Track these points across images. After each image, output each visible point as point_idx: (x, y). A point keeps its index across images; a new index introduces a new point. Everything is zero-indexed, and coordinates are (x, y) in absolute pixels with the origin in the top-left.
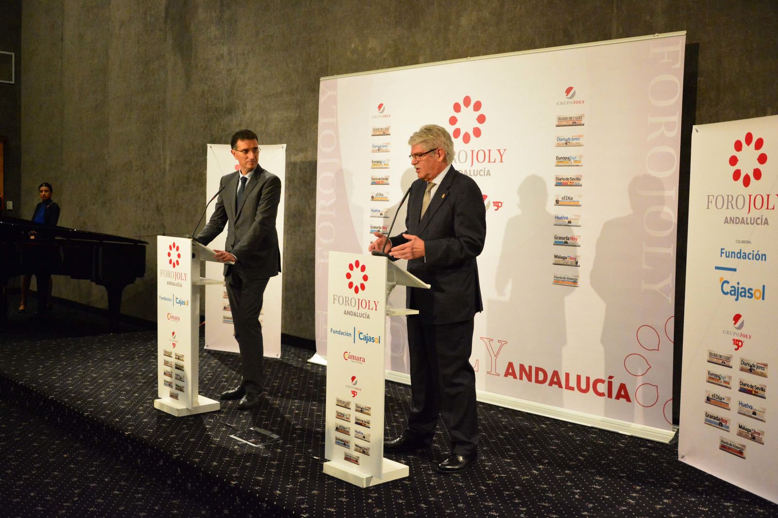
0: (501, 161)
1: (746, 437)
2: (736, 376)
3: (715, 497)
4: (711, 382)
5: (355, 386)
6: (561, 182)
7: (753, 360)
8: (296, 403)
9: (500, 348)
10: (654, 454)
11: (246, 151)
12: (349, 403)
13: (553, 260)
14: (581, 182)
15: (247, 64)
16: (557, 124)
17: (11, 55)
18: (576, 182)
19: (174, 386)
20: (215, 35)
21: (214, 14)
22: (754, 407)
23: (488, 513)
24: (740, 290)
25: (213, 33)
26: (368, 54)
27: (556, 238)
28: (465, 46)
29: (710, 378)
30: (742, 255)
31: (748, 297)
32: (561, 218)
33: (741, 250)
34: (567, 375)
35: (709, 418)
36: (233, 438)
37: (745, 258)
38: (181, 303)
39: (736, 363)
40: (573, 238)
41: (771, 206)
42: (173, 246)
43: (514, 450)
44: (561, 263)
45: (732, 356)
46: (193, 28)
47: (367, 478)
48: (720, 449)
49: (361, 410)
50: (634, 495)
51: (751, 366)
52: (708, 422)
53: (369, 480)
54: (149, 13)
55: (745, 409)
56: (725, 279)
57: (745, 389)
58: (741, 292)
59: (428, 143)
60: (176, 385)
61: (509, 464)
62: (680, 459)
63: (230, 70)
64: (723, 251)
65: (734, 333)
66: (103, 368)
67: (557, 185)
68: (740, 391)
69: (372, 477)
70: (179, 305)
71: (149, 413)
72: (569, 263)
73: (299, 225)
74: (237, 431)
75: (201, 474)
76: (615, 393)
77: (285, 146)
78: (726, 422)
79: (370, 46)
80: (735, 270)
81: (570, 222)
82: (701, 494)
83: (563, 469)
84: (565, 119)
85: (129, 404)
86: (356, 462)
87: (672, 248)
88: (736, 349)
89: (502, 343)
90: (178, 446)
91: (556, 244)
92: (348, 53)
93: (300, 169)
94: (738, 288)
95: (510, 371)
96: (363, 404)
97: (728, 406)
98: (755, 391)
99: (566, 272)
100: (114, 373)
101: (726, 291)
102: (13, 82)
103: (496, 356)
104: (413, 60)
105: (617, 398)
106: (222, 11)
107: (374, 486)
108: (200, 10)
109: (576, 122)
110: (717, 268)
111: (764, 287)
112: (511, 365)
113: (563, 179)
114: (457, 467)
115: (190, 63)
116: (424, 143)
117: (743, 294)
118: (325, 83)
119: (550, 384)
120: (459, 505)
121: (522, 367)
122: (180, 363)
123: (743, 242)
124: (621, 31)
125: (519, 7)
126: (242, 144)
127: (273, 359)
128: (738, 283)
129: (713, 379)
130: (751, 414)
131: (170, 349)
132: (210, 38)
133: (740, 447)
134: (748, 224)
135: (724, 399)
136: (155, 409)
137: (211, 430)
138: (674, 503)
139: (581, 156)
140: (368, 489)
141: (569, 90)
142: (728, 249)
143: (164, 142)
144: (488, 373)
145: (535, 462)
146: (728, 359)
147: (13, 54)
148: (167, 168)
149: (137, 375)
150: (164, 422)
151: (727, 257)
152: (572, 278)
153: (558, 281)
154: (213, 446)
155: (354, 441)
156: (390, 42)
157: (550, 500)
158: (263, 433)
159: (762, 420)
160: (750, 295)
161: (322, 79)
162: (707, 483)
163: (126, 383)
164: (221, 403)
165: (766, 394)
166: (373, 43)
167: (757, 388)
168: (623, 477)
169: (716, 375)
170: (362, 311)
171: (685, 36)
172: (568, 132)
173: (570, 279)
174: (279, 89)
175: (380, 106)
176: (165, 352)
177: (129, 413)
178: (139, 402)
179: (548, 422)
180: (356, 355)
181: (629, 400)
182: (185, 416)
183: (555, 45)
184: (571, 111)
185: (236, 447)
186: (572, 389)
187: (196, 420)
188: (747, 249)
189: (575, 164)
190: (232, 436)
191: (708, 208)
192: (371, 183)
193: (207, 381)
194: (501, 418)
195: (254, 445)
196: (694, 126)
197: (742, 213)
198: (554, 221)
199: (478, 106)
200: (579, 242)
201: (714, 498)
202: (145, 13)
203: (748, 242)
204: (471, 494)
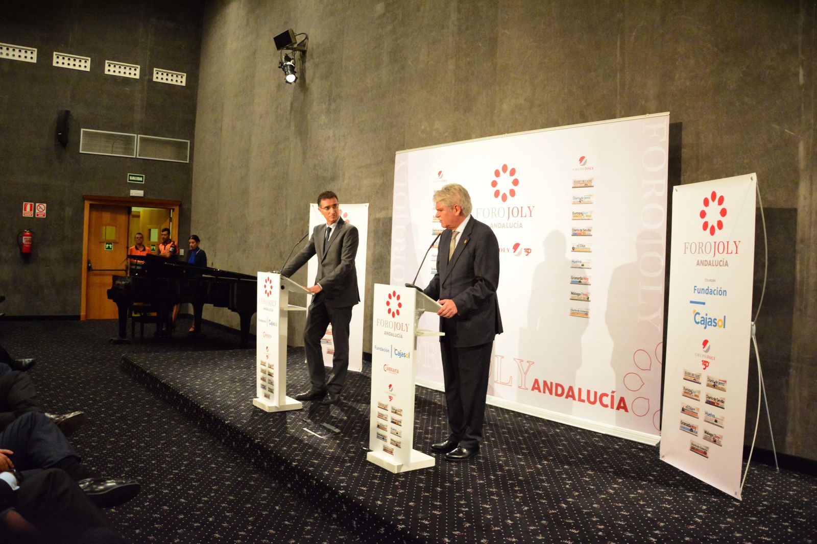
0: (531, 216)
1: (709, 440)
2: (704, 390)
3: (681, 488)
4: (686, 396)
5: (391, 392)
6: (576, 233)
7: (716, 378)
8: (363, 406)
9: (529, 367)
10: (641, 454)
11: (328, 208)
12: (386, 406)
13: (570, 296)
14: (591, 233)
15: (346, 143)
16: (573, 186)
17: (187, 143)
18: (587, 233)
19: (267, 389)
20: (324, 122)
21: (324, 107)
22: (716, 416)
23: (489, 497)
24: (708, 320)
25: (323, 121)
26: (434, 133)
27: (572, 278)
28: (506, 126)
29: (685, 392)
30: (709, 292)
31: (714, 326)
32: (576, 262)
33: (708, 287)
34: (580, 390)
35: (683, 425)
36: (305, 431)
37: (712, 294)
38: (272, 324)
39: (703, 380)
40: (585, 279)
41: (729, 252)
42: (268, 280)
43: (527, 449)
44: (576, 298)
45: (701, 374)
46: (309, 117)
47: (398, 466)
48: (691, 450)
49: (395, 412)
50: (615, 486)
51: (714, 383)
52: (682, 429)
53: (400, 467)
54: (279, 108)
55: (710, 418)
56: (697, 311)
57: (710, 401)
58: (709, 322)
59: (446, 201)
60: (269, 388)
61: (520, 460)
62: (661, 458)
63: (334, 148)
64: (696, 288)
65: (703, 355)
66: (225, 374)
67: (573, 235)
68: (706, 403)
69: (402, 465)
70: (271, 325)
71: (248, 408)
72: (582, 299)
73: (381, 267)
74: (310, 425)
75: (273, 456)
76: (616, 405)
77: (368, 204)
78: (695, 428)
79: (435, 127)
80: (704, 303)
81: (583, 265)
82: (670, 486)
83: (563, 464)
84: (579, 182)
85: (235, 401)
86: (391, 452)
87: (661, 287)
88: (704, 369)
89: (531, 363)
90: (261, 434)
91: (572, 283)
92: (420, 133)
93: (383, 224)
94: (706, 318)
95: (536, 386)
96: (397, 407)
97: (697, 415)
98: (717, 403)
99: (579, 306)
100: (232, 378)
101: (697, 321)
102: (188, 162)
103: (525, 374)
104: (467, 137)
105: (618, 408)
106: (330, 104)
107: (404, 472)
108: (315, 104)
109: (587, 185)
110: (691, 302)
111: (725, 317)
112: (536, 381)
113: (578, 230)
114: (461, 457)
115: (306, 143)
116: (443, 201)
117: (710, 323)
118: (400, 156)
119: (567, 397)
120: (468, 490)
121: (545, 383)
122: (271, 371)
123: (710, 280)
124: (623, 113)
125: (546, 95)
126: (325, 203)
127: (356, 372)
128: (706, 315)
129: (687, 393)
130: (714, 422)
131: (265, 360)
132: (321, 124)
133: (705, 448)
134: (713, 265)
135: (694, 409)
136: (253, 406)
137: (290, 423)
138: (646, 493)
139: (591, 212)
140: (398, 475)
141: (582, 159)
142: (700, 287)
143: (286, 204)
144: (519, 387)
145: (541, 458)
146: (698, 376)
147: (189, 141)
148: (288, 223)
149: (249, 380)
150: (257, 415)
151: (698, 293)
152: (584, 310)
153: (574, 313)
154: (288, 435)
155: (389, 436)
156: (450, 124)
157: (544, 488)
158: (329, 428)
159: (721, 427)
160: (715, 324)
161: (397, 152)
162: (677, 478)
163: (238, 386)
164: (303, 404)
165: (725, 405)
166: (437, 125)
167: (718, 401)
168: (610, 472)
169: (689, 390)
170: (397, 332)
171: (669, 116)
172: (582, 192)
173: (583, 311)
174: (369, 162)
175: (440, 173)
176: (262, 362)
177: (233, 407)
178: (243, 400)
179: (562, 428)
180: (394, 368)
181: (626, 410)
182: (273, 413)
183: (574, 123)
184: (583, 176)
185: (305, 437)
186: (583, 401)
187: (281, 415)
188: (713, 287)
189: (587, 218)
190: (305, 429)
191: (685, 253)
192: (432, 233)
193: (300, 386)
194: (525, 423)
195: (319, 437)
196: (674, 187)
197: (709, 257)
198: (571, 265)
199: (513, 172)
200: (590, 281)
201: (680, 490)
202: (277, 108)
203: (714, 281)
204: (481, 482)
